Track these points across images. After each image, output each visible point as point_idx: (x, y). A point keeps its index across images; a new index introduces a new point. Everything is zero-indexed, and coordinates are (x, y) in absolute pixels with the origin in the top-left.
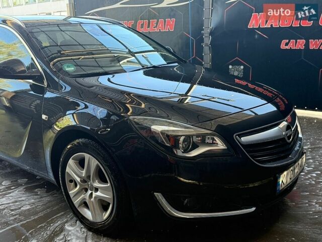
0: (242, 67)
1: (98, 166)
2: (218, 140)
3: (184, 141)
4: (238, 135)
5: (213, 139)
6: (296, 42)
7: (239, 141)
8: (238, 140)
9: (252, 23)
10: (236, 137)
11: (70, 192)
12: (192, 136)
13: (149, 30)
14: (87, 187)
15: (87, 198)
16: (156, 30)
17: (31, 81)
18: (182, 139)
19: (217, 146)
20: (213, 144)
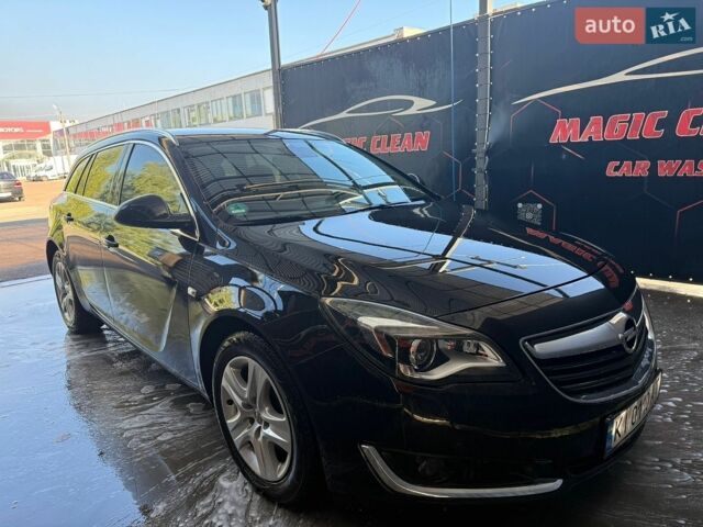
0: (540, 206)
1: (267, 383)
2: (487, 349)
3: (419, 349)
4: (529, 341)
5: (478, 347)
6: (633, 166)
7: (529, 352)
8: (527, 350)
9: (556, 134)
10: (523, 343)
11: (228, 422)
12: (436, 339)
13: (389, 150)
14: (252, 416)
15: (253, 435)
16: (400, 150)
17: (178, 231)
18: (415, 343)
19: (485, 361)
20: (477, 355)
